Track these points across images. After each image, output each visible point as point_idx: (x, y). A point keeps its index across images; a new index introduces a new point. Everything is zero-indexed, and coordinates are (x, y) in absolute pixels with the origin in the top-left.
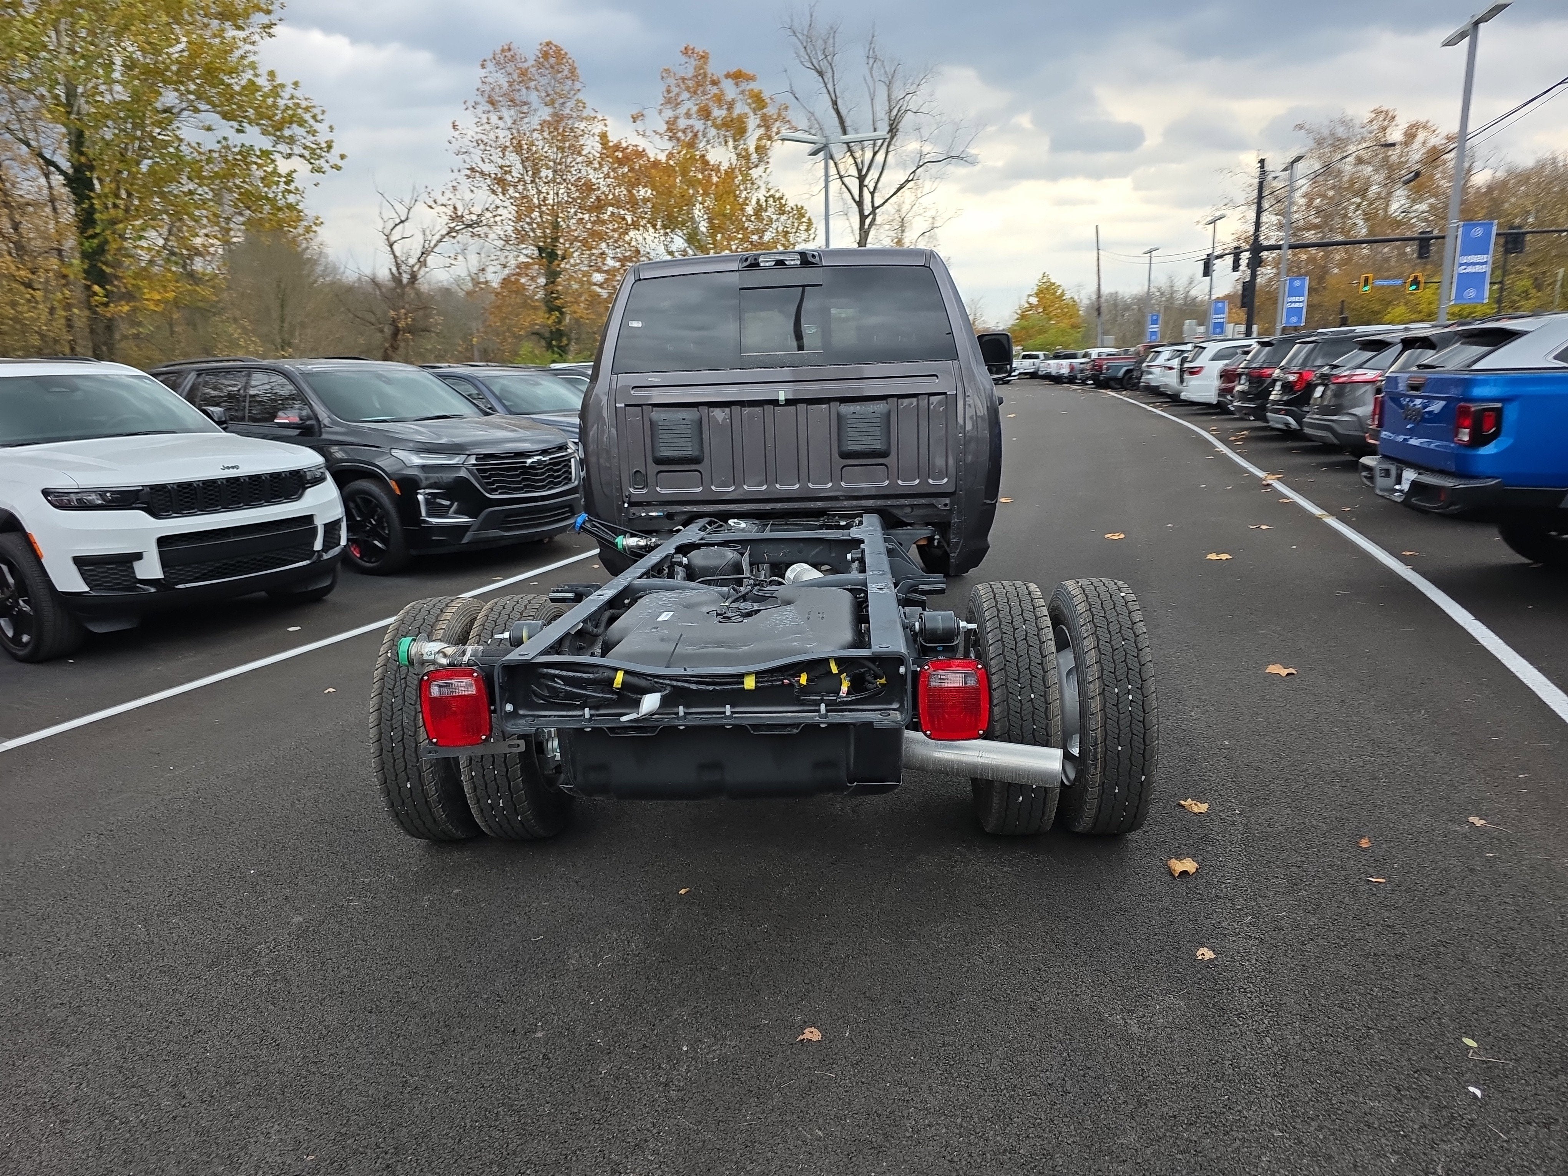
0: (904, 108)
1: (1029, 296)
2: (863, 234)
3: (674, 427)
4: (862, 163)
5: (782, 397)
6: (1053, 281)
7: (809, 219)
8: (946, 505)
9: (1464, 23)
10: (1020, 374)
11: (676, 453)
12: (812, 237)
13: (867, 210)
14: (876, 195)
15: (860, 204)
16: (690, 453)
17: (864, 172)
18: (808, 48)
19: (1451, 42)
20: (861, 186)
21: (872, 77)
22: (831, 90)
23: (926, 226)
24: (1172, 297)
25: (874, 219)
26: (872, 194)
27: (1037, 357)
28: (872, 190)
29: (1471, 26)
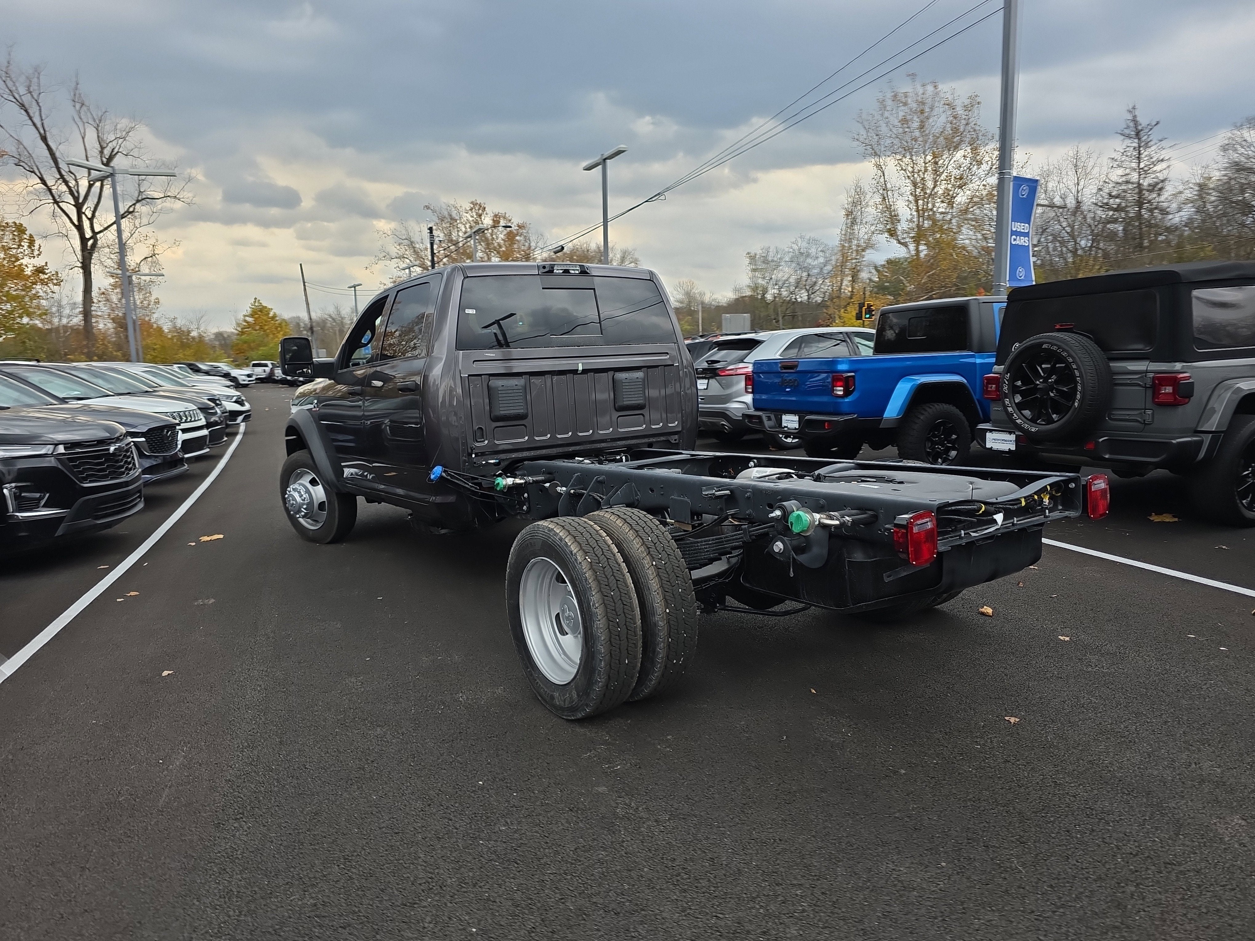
0: (116, 150)
1: (245, 316)
2: (86, 253)
3: (510, 392)
4: (78, 192)
5: (580, 368)
6: (264, 305)
7: (31, 236)
8: (675, 440)
9: (596, 159)
10: (256, 379)
11: (512, 412)
12: (36, 252)
13: (88, 234)
14: (95, 220)
15: (80, 228)
16: (522, 411)
17: (81, 201)
18: (7, 82)
19: (589, 169)
20: (80, 213)
21: (81, 118)
22: (39, 125)
23: (147, 252)
24: (342, 322)
25: (96, 241)
26: (91, 220)
27: (266, 365)
28: (90, 216)
29: (601, 160)
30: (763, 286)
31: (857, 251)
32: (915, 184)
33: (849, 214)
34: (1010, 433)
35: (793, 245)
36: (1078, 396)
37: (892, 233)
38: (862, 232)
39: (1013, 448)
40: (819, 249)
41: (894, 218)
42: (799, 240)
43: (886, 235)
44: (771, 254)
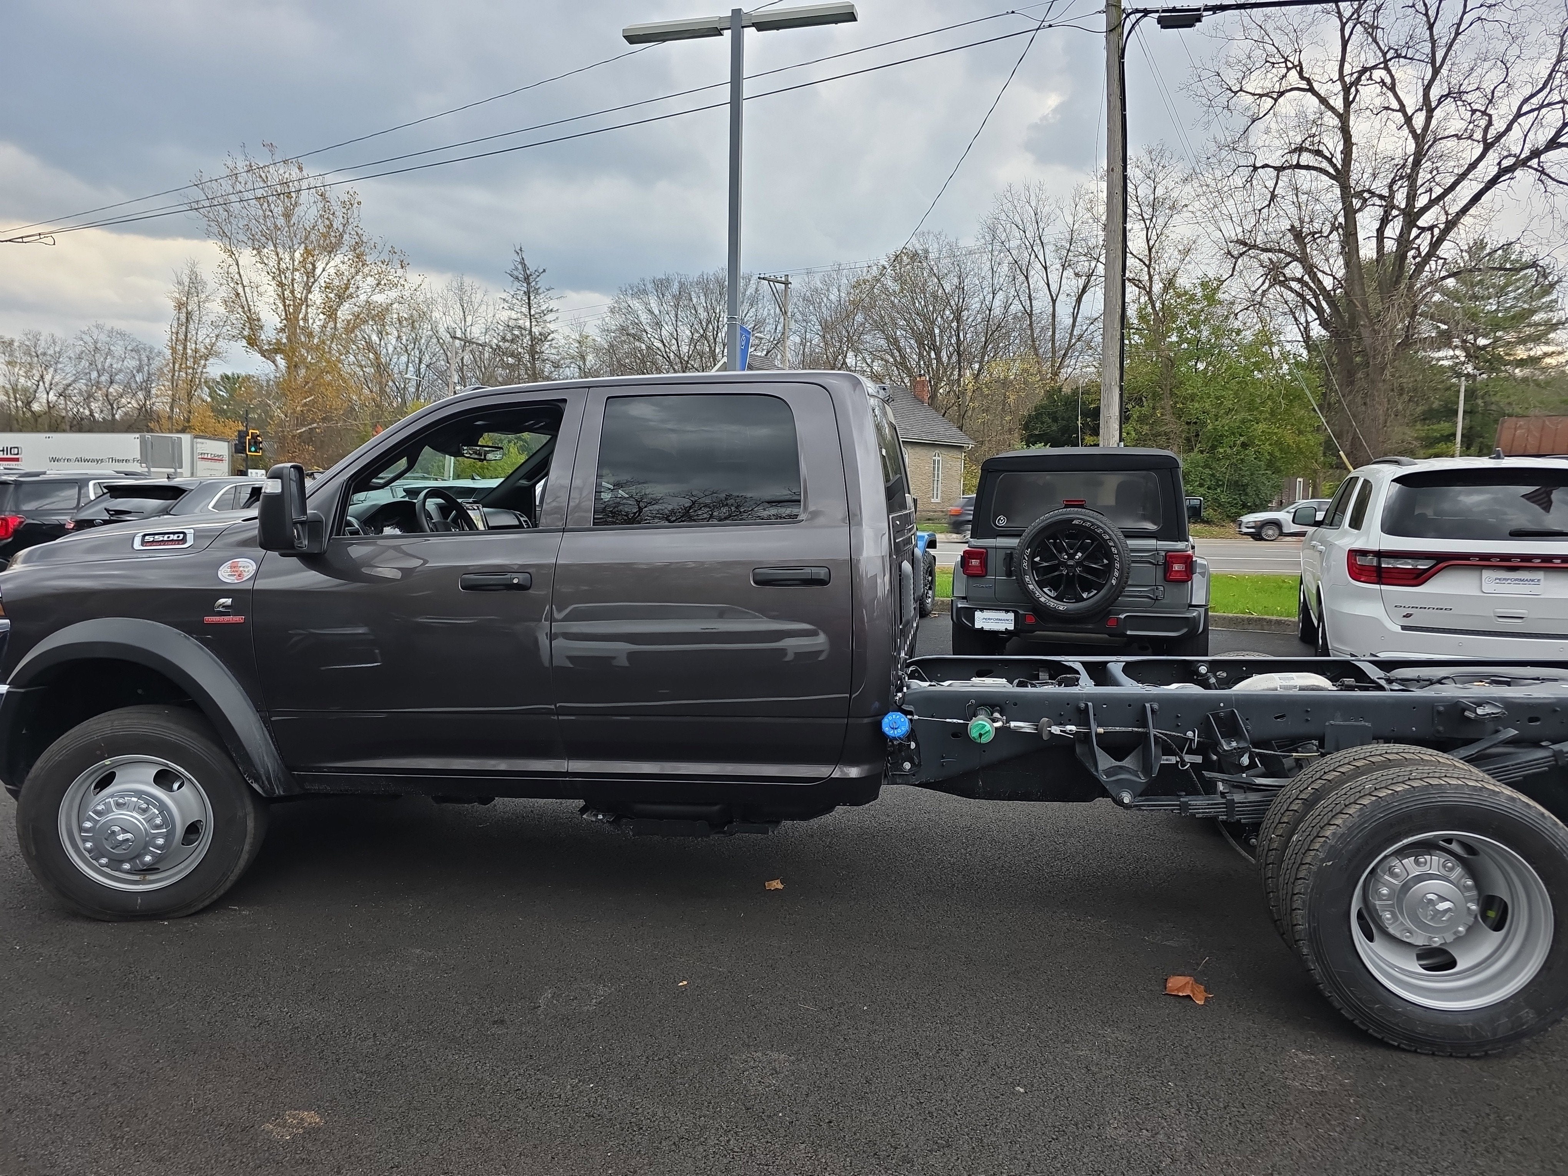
30: (25, 390)
31: (195, 358)
32: (281, 285)
33: (180, 306)
34: (1007, 611)
35: (84, 336)
36: (1116, 574)
37: (252, 342)
38: (202, 336)
39: (1011, 627)
40: (129, 348)
41: (253, 323)
42: (94, 329)
43: (244, 343)
44: (42, 343)
